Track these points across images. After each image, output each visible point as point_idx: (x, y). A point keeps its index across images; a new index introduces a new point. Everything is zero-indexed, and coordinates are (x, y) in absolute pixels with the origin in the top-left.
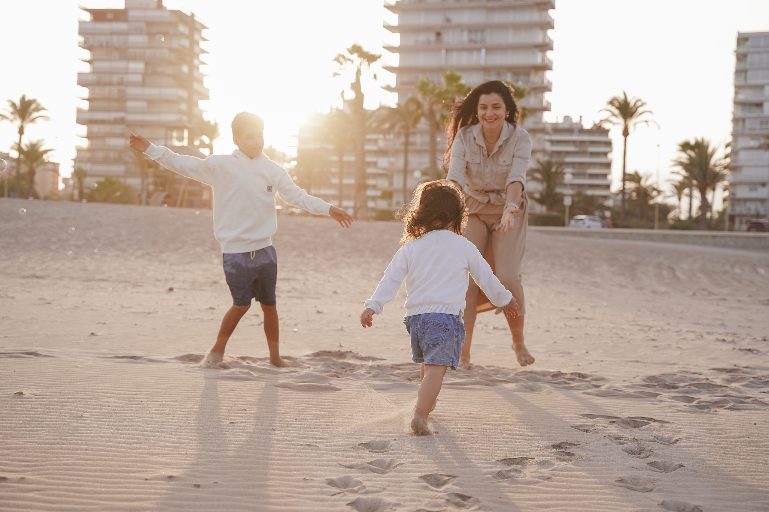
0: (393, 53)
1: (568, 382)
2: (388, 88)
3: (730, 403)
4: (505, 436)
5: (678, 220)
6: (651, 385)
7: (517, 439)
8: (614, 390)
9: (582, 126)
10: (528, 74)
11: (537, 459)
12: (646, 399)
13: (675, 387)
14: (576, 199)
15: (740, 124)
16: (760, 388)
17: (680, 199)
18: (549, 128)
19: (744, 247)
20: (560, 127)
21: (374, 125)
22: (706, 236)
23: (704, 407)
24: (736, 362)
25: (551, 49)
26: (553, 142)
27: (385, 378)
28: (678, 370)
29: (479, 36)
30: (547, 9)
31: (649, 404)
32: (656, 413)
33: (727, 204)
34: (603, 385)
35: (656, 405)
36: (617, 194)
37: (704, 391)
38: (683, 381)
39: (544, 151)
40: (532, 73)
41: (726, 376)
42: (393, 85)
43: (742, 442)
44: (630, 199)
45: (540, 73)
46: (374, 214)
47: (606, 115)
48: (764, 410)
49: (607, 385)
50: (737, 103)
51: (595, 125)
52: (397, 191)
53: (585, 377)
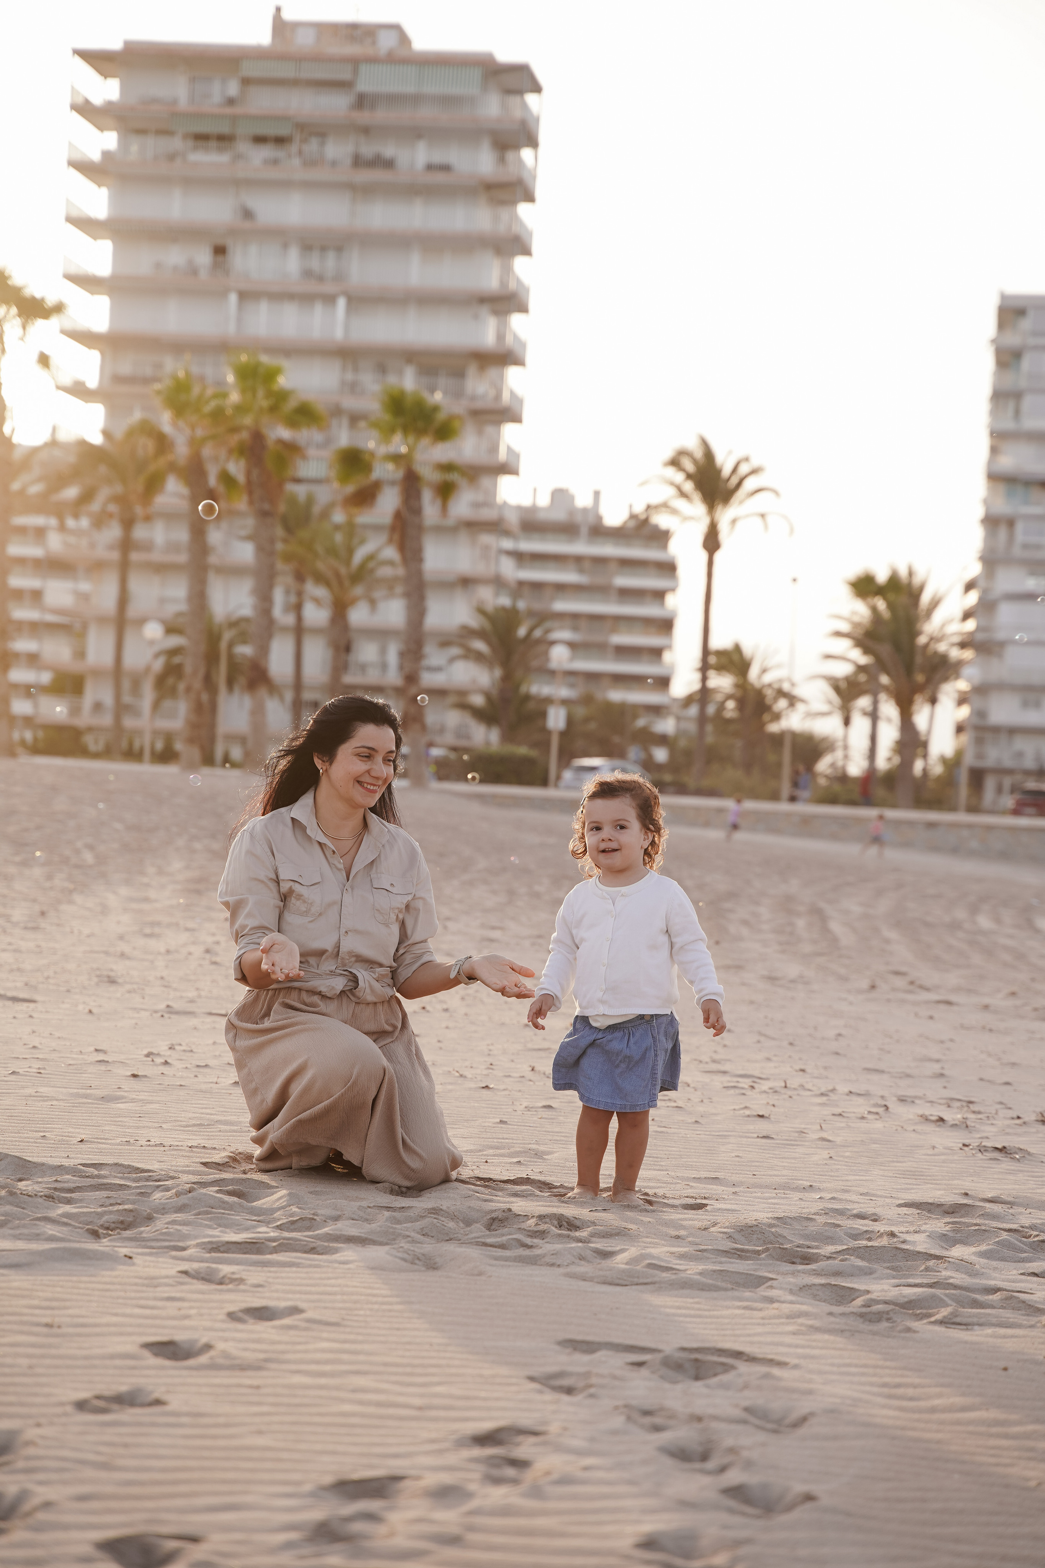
0: (92, 293)
1: (529, 1241)
2: (78, 390)
3: (947, 1305)
4: (347, 1408)
5: (843, 778)
6: (747, 1251)
7: (381, 1417)
8: (650, 1266)
9: (600, 518)
10: (459, 374)
11: (432, 1480)
12: (730, 1293)
13: (807, 1259)
14: (581, 712)
15: (1002, 533)
16: (1023, 1260)
17: (847, 722)
18: (513, 519)
19: (1005, 856)
20: (542, 516)
21: (35, 489)
22: (911, 823)
23: (878, 1317)
24: (967, 1184)
25: (523, 308)
26: (520, 557)
27: (25, 1231)
28: (821, 1205)
29: (330, 261)
30: (514, 203)
31: (739, 1308)
32: (755, 1335)
33: (965, 738)
34: (622, 1251)
35: (755, 1312)
36: (688, 701)
37: (880, 1269)
38: (830, 1240)
39: (498, 582)
40: (472, 370)
41: (939, 1225)
42: (92, 382)
43: (970, 1422)
44: (719, 717)
45: (492, 372)
46: (28, 736)
47: (664, 493)
48: (1032, 1326)
49: (633, 1251)
50: (994, 477)
51: (633, 517)
52: (97, 673)
53: (577, 1228)
